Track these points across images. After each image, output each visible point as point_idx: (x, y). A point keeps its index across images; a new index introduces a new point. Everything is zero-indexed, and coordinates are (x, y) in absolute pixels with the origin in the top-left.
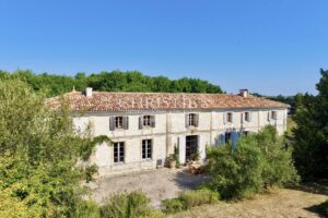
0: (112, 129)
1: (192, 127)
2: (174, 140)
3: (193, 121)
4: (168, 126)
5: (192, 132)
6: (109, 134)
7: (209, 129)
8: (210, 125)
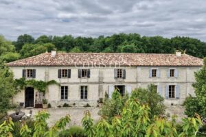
3: (120, 74)
4: (99, 77)
6: (58, 80)
7: (135, 81)
8: (137, 79)
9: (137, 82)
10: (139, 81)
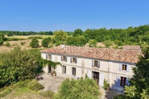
0: (62, 60)
1: (96, 68)
2: (85, 71)
3: (96, 64)
4: (83, 64)
5: (95, 69)
6: (61, 62)
7: (107, 71)
8: (108, 69)
9: (108, 72)
10: (110, 71)
